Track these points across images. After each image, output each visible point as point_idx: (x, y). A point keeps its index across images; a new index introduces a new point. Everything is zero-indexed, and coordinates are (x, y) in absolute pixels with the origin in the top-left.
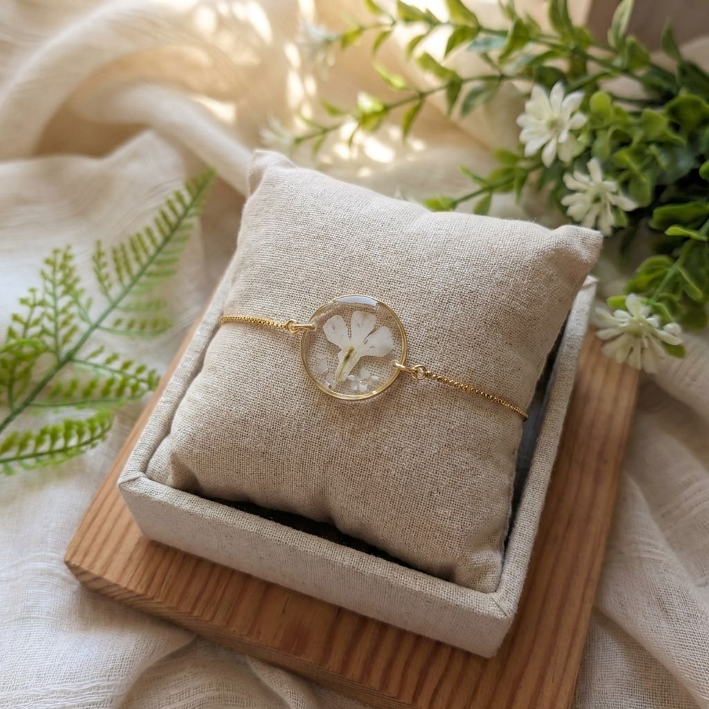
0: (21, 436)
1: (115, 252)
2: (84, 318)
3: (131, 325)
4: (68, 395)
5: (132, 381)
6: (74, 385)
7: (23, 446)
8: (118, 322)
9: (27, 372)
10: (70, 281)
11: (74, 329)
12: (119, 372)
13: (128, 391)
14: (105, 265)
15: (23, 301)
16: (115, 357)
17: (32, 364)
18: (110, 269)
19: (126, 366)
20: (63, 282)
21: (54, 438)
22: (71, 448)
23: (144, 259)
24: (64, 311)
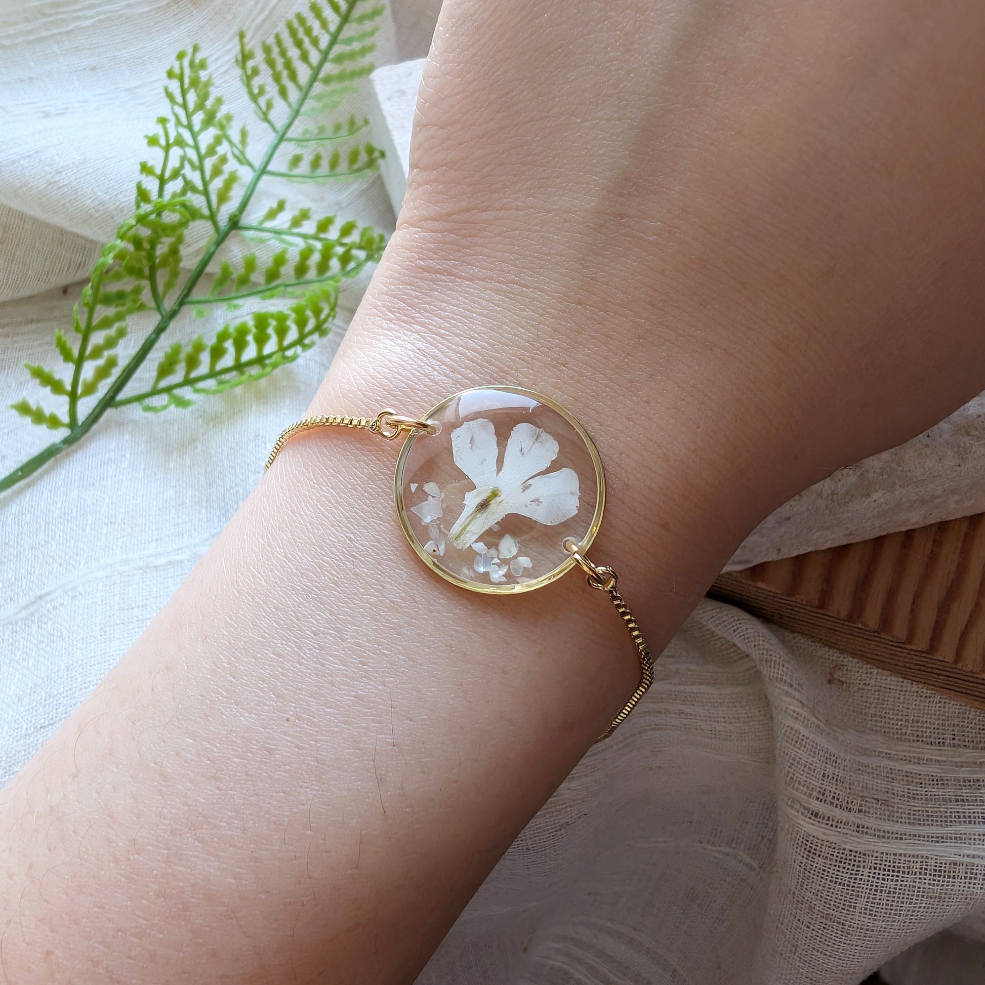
0: (187, 350)
1: (267, 50)
2: (242, 160)
3: (316, 163)
4: (244, 281)
5: (340, 250)
6: (250, 265)
7: (192, 362)
8: (296, 161)
9: (174, 251)
10: (209, 104)
11: (232, 179)
12: (316, 238)
13: (335, 264)
14: (256, 72)
15: (153, 141)
16: (304, 215)
17: (180, 240)
18: (265, 78)
19: (324, 226)
20: (200, 106)
21: (240, 345)
22: (270, 356)
23: (315, 57)
24: (211, 151)
